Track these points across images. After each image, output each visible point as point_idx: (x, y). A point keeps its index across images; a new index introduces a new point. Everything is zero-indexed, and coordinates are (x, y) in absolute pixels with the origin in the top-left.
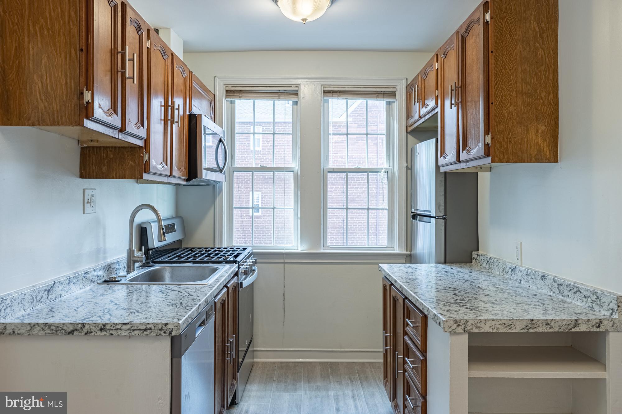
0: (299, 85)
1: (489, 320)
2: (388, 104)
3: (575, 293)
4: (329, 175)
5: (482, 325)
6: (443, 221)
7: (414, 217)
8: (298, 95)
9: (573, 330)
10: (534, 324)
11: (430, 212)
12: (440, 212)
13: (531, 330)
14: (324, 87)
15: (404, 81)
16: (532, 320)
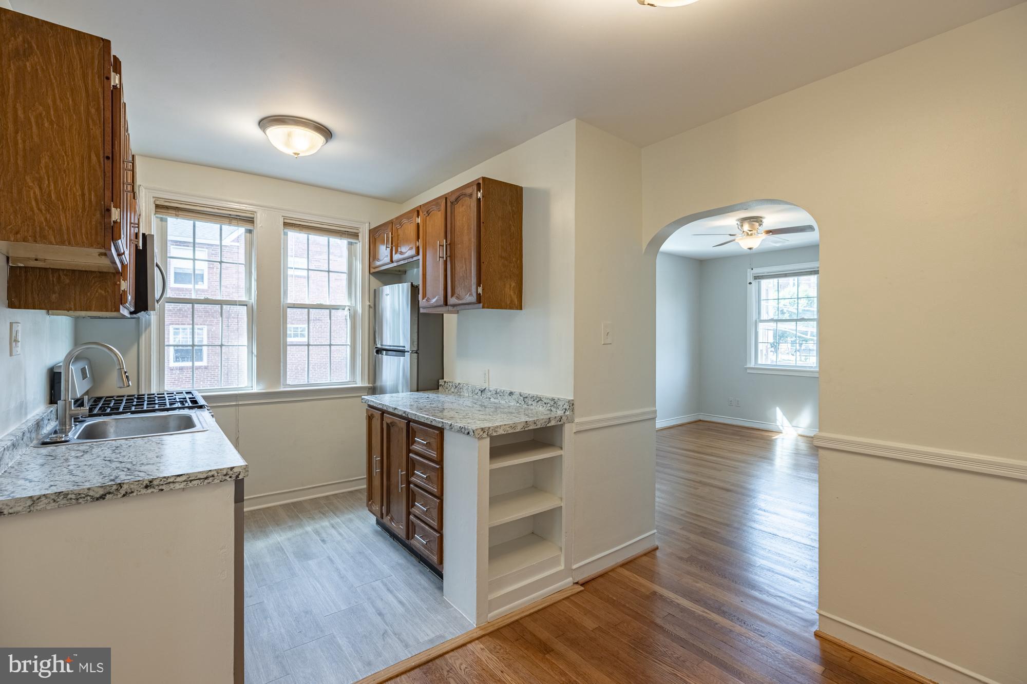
0: (256, 212)
1: (502, 425)
2: (350, 244)
3: (537, 402)
4: (288, 309)
5: (498, 430)
6: (416, 354)
7: (379, 351)
8: (253, 223)
9: (548, 425)
10: (527, 424)
11: (404, 347)
12: (414, 347)
13: (526, 429)
14: (284, 219)
15: (367, 225)
16: (527, 422)
